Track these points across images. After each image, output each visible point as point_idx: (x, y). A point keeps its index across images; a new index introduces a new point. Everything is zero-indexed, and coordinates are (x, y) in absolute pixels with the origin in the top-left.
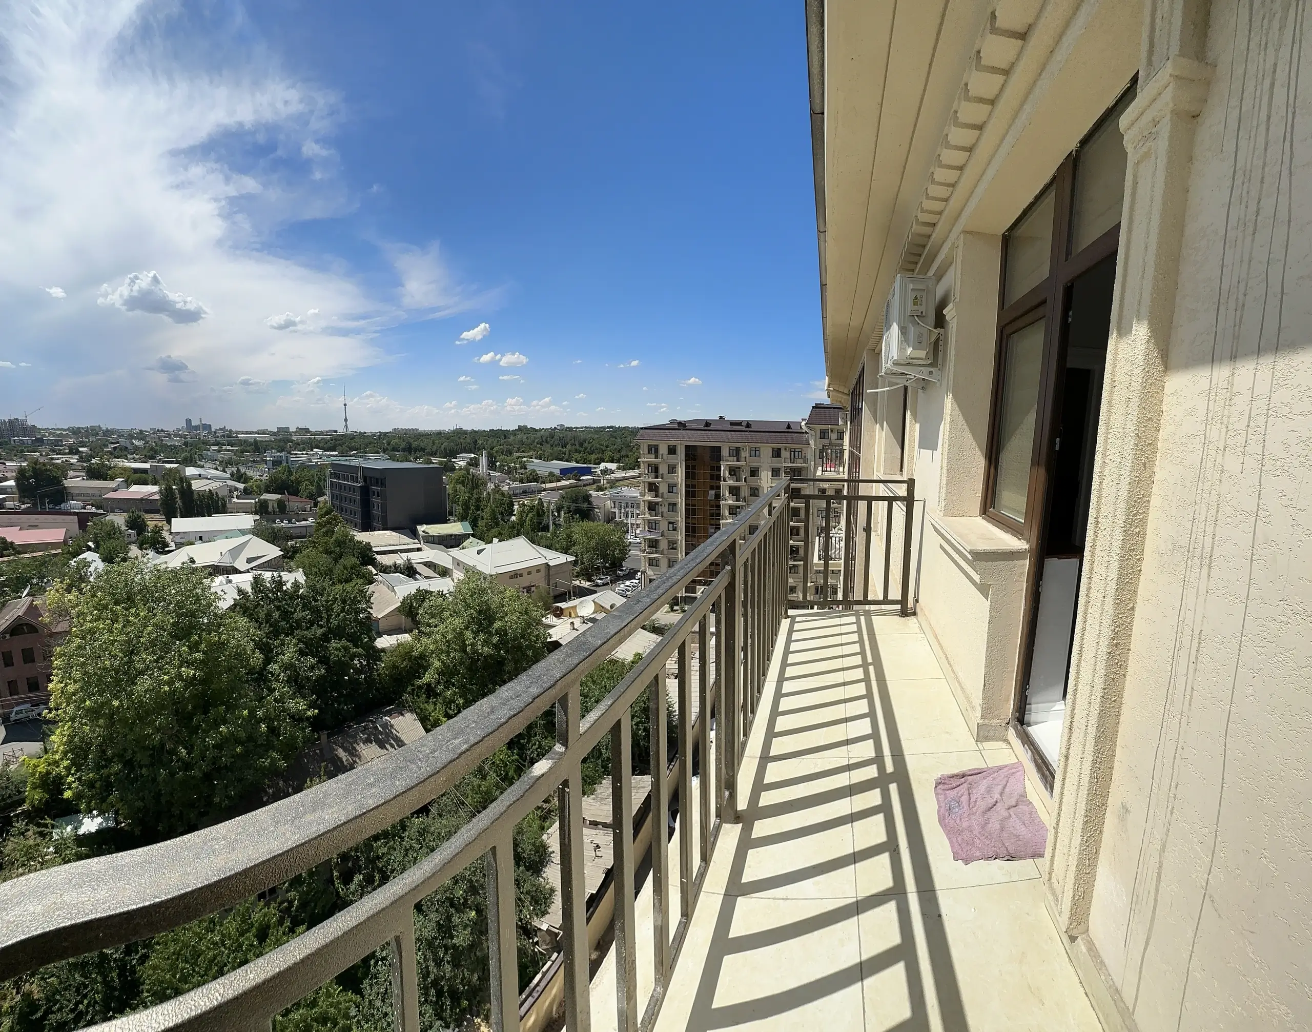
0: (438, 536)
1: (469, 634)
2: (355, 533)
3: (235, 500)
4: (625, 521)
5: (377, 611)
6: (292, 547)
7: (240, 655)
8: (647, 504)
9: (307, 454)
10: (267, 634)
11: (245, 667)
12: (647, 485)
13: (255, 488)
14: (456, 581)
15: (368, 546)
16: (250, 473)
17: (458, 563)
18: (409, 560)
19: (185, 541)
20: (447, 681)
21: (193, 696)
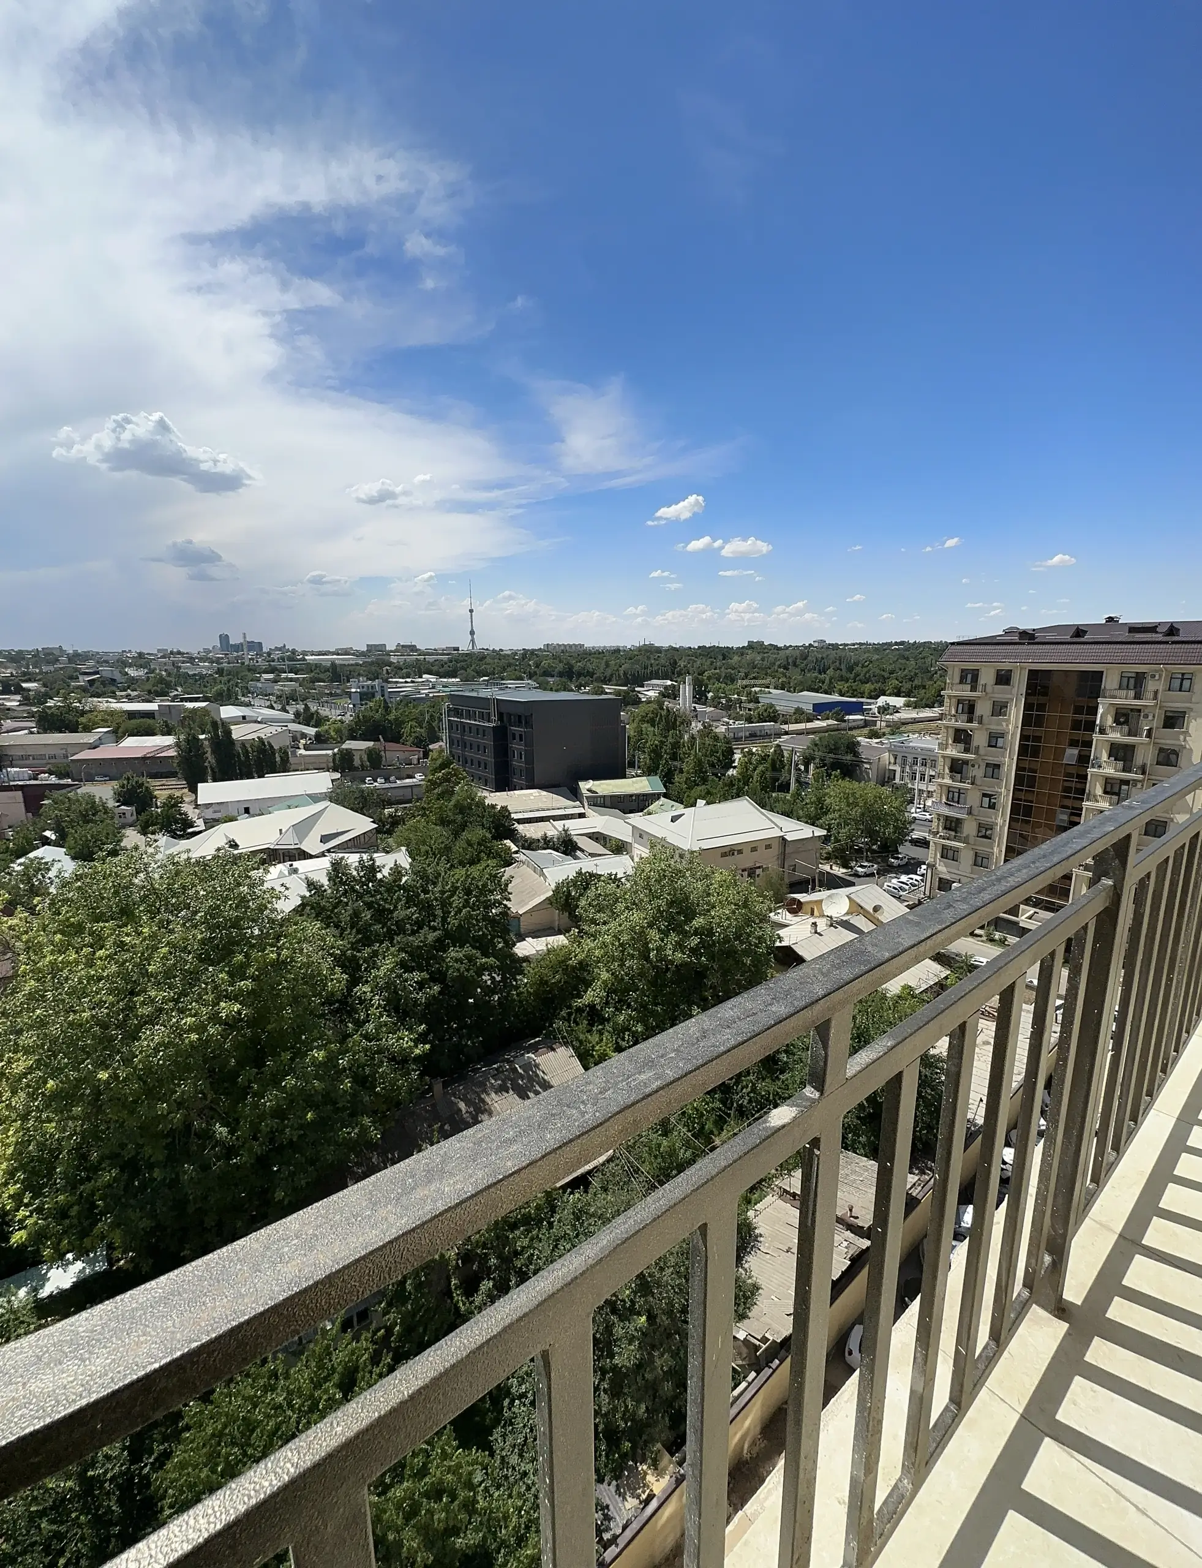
0: (611, 796)
1: (654, 934)
2: (486, 794)
3: (302, 752)
4: (910, 786)
5: (519, 903)
6: (390, 816)
7: (313, 979)
8: (948, 762)
9: (412, 682)
10: (353, 944)
11: (320, 994)
12: (951, 732)
13: (333, 734)
14: (636, 859)
15: (505, 812)
16: (324, 712)
17: (640, 834)
18: (566, 831)
19: (219, 816)
20: (620, 1001)
21: (237, 1046)
